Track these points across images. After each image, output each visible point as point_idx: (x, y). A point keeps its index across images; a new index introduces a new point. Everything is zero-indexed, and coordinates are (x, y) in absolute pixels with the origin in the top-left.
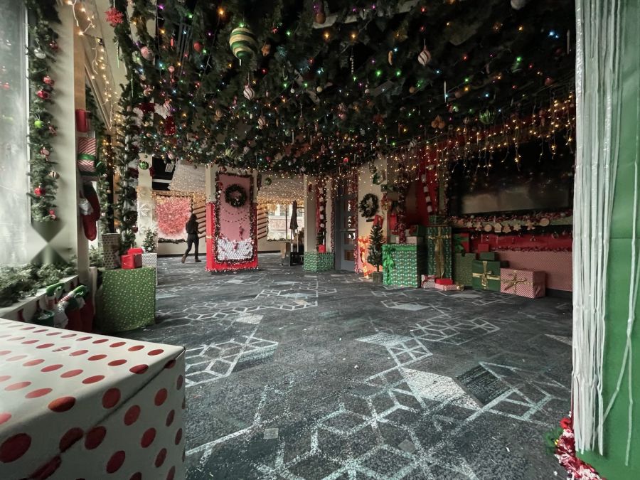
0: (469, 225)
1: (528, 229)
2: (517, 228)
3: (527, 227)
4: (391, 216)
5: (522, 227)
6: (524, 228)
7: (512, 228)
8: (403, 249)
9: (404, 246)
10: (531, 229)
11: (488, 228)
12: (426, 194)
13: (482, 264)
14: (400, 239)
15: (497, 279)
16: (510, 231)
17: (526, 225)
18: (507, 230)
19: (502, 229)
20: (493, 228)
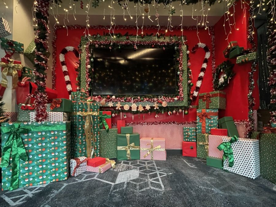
0: (111, 104)
1: (155, 109)
2: (148, 107)
3: (154, 107)
4: (20, 85)
5: (150, 107)
6: (152, 108)
7: (144, 107)
8: (44, 128)
9: (45, 125)
10: (157, 109)
11: (126, 107)
12: (65, 73)
13: (126, 137)
14: (38, 116)
15: (138, 149)
16: (143, 110)
17: (154, 106)
18: (141, 109)
19: (138, 108)
20: (131, 108)
